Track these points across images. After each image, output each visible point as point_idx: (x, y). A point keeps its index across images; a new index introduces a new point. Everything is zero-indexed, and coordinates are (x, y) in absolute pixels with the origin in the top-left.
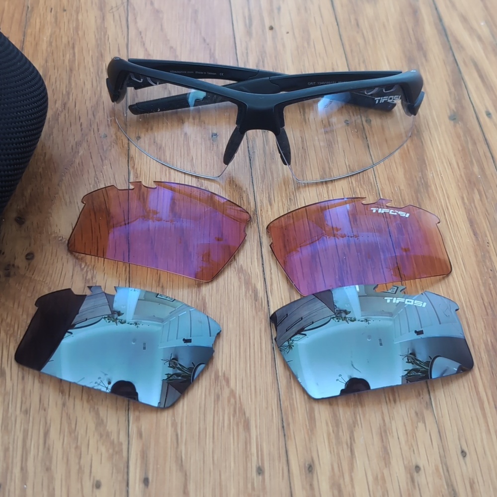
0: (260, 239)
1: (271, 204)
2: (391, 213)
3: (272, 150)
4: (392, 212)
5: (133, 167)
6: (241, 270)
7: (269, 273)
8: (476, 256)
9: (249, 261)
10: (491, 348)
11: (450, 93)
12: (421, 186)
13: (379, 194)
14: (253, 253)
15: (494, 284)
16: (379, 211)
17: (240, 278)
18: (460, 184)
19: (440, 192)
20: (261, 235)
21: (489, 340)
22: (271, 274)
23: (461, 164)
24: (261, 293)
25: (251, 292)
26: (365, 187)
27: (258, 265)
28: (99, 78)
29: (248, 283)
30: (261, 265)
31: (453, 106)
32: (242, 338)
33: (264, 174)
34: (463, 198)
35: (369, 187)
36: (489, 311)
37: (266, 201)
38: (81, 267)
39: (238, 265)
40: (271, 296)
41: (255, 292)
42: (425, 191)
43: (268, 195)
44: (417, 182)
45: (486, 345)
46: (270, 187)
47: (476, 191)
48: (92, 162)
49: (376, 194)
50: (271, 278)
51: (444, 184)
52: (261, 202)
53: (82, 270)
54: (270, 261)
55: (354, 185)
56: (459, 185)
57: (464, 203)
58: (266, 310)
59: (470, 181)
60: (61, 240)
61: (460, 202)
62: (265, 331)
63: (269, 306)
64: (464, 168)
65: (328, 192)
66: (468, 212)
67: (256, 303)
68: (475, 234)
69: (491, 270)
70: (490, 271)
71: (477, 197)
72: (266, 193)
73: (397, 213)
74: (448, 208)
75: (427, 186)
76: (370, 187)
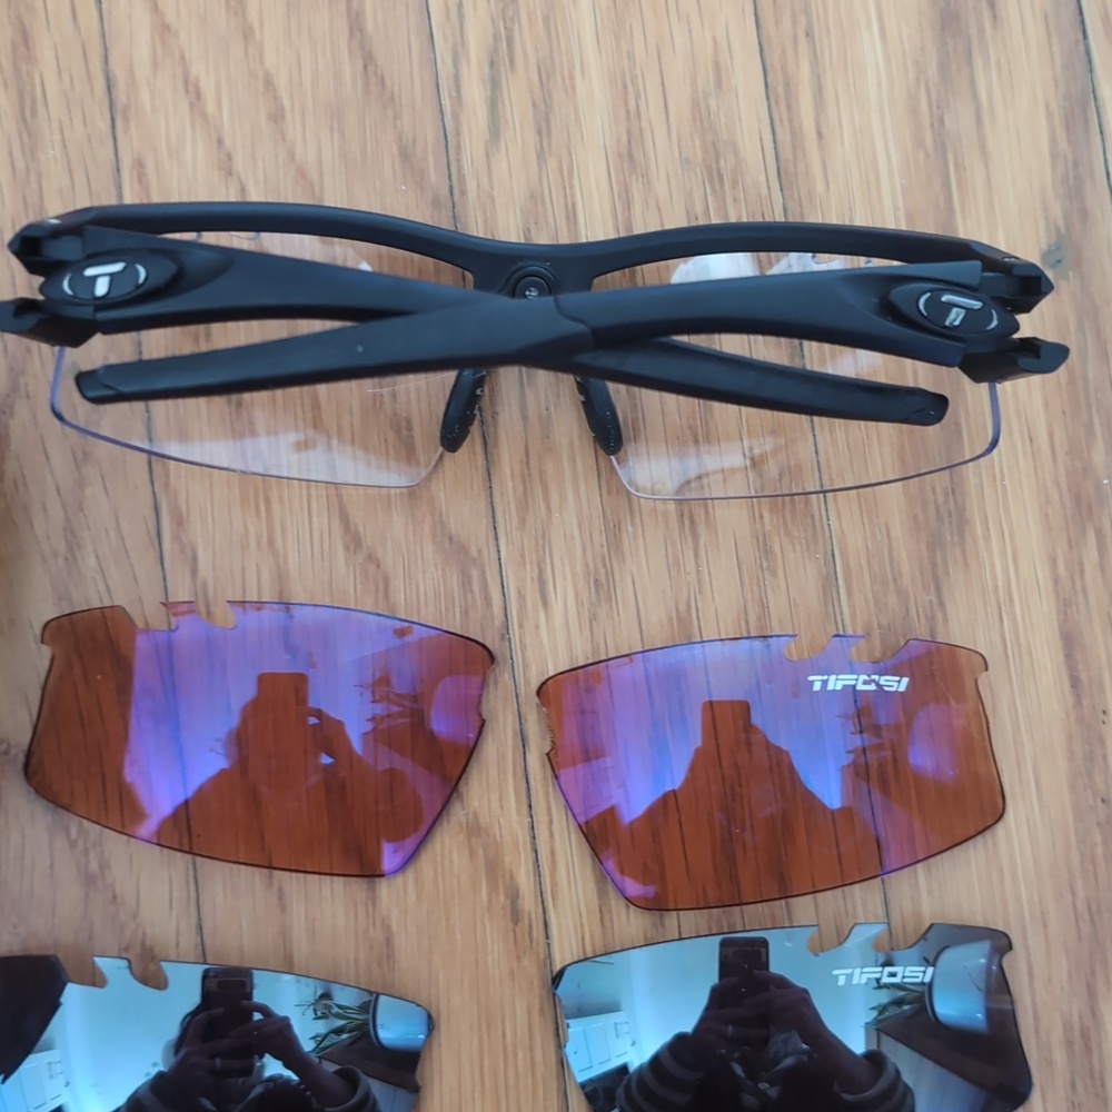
0: (521, 724)
1: (545, 603)
2: (860, 687)
3: (543, 405)
4: (865, 683)
5: (167, 485)
6: (474, 830)
7: (547, 833)
8: (1071, 756)
9: (495, 797)
10: (1077, 1034)
11: (1054, 156)
12: (946, 525)
13: (833, 555)
14: (505, 772)
15: (1105, 843)
16: (830, 687)
17: (472, 854)
18: (1050, 511)
19: (995, 540)
20: (523, 709)
21: (1075, 1012)
22: (552, 836)
23: (1059, 436)
24: (528, 902)
25: (502, 898)
26: (796, 534)
27: (518, 811)
28: (29, 134)
29: (494, 869)
30: (525, 809)
31: (1057, 211)
32: (486, 1038)
33: (525, 493)
34: (1053, 563)
35: (806, 530)
36: (1086, 928)
37: (532, 593)
38: (68, 835)
39: (467, 815)
40: (554, 906)
41: (514, 896)
42: (956, 539)
43: (536, 571)
44: (937, 510)
45: (1067, 1026)
46: (540, 543)
47: (1091, 535)
48: (52, 473)
49: (825, 554)
50: (553, 852)
51: (1007, 510)
52: (521, 595)
53: (73, 844)
54: (547, 794)
55: (768, 527)
56: (1047, 515)
57: (1056, 581)
58: (541, 951)
59: (1078, 499)
60: (6, 753)
61: (1044, 575)
62: (542, 1010)
63: (547, 937)
64: (1067, 453)
65: (696, 555)
66: (1065, 607)
67: (517, 928)
68: (1075, 683)
69: (1103, 801)
70: (1099, 801)
71: (1091, 554)
72: (531, 564)
73: (878, 684)
74: (1011, 599)
75: (961, 522)
76: (810, 532)
